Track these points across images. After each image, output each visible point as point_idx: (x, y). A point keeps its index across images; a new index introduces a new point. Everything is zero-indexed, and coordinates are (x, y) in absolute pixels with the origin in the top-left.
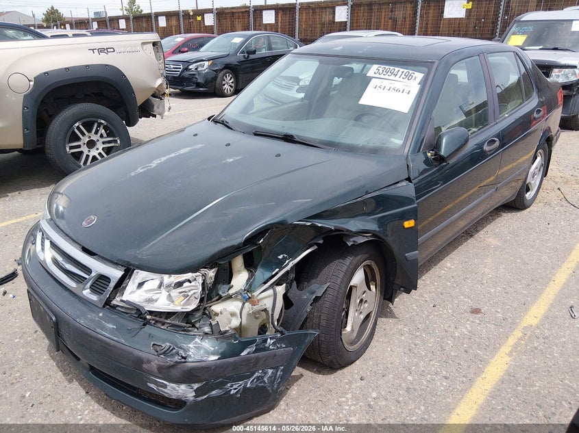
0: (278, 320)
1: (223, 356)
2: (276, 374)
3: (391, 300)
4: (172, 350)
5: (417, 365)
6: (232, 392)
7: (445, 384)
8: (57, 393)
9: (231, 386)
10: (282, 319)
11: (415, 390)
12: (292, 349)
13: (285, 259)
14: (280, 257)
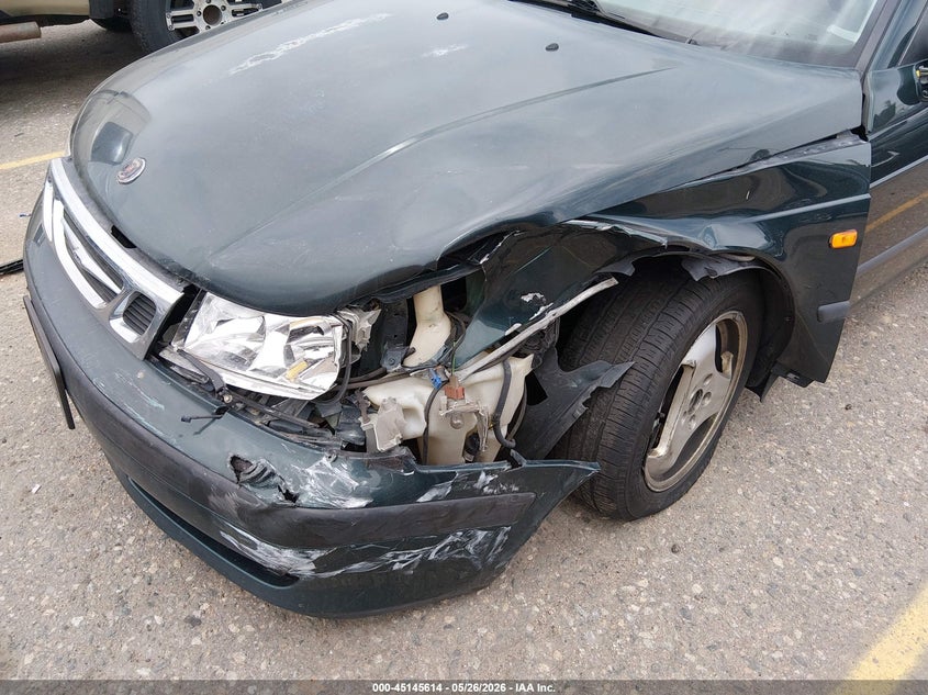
0: (510, 427)
1: (378, 500)
2: (494, 540)
3: (760, 390)
4: (268, 477)
5: (797, 535)
6: (396, 567)
7: (853, 585)
8: (86, 493)
9: (395, 557)
10: (518, 424)
11: (787, 590)
12: (533, 496)
13: (536, 304)
14: (527, 298)
